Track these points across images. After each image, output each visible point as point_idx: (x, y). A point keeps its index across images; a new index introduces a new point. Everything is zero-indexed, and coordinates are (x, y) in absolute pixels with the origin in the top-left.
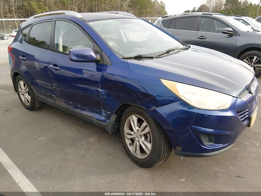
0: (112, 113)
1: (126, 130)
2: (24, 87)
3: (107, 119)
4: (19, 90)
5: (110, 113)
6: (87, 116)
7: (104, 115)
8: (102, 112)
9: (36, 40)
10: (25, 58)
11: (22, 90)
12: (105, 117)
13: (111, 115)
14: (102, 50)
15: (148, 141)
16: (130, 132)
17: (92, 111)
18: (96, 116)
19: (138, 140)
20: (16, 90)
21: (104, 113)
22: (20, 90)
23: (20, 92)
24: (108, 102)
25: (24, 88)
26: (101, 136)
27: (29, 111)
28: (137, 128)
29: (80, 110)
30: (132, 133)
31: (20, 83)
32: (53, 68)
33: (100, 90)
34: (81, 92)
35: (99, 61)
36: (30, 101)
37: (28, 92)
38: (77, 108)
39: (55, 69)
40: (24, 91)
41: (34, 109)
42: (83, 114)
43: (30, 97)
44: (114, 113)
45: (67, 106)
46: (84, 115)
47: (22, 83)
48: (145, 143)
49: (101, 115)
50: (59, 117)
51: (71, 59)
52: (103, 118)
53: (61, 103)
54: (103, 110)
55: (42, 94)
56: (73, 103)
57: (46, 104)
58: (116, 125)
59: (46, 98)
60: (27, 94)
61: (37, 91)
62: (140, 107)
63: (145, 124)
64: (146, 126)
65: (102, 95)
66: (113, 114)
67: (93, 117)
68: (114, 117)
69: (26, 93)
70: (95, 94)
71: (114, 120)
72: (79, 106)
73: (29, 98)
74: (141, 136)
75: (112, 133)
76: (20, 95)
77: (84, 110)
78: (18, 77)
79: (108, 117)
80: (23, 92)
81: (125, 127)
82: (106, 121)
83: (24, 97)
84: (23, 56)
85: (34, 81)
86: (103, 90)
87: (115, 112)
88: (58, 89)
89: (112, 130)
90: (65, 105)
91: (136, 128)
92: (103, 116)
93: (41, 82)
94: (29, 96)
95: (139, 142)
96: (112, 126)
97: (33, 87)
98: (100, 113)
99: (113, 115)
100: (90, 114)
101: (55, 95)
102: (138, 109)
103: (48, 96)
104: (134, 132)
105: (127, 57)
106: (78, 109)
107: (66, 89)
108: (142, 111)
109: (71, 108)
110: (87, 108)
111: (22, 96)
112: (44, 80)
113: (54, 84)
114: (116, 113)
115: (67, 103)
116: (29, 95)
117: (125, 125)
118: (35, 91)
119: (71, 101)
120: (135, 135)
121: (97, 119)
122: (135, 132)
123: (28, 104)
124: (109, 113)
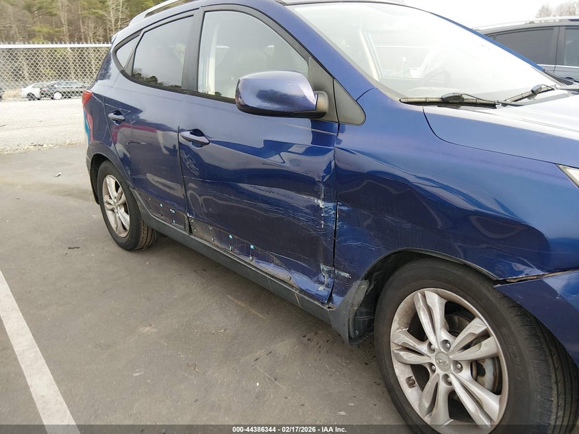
0: (354, 277)
1: (399, 334)
2: (117, 191)
3: (337, 294)
4: (105, 200)
5: (347, 275)
6: (273, 277)
7: (327, 280)
8: (319, 271)
9: (159, 82)
10: (121, 117)
11: (111, 198)
12: (327, 286)
13: (349, 282)
14: (334, 78)
15: (487, 385)
16: (412, 342)
17: (289, 266)
18: (299, 280)
19: (446, 376)
20: (98, 199)
21: (326, 276)
22: (106, 198)
23: (105, 204)
24: (346, 242)
25: (116, 194)
26: (309, 336)
27: (124, 253)
28: (444, 335)
29: (254, 260)
30: (423, 348)
31: (108, 182)
32: (190, 140)
33: (321, 204)
34: (261, 209)
35: (323, 114)
36: (128, 228)
37: (124, 204)
38: (248, 252)
39: (194, 142)
40: (114, 202)
41: (138, 248)
42: (262, 271)
43: (128, 217)
44: (363, 275)
45: (219, 245)
46: (266, 273)
47: (111, 181)
48: (475, 389)
49: (315, 279)
50: (195, 271)
51: (242, 105)
52: (321, 288)
53: (206, 236)
54: (322, 267)
55: (157, 210)
56: (236, 237)
57: (165, 236)
58: (361, 314)
59: (168, 219)
60: (123, 209)
61: (146, 202)
62: (466, 266)
63: (478, 325)
64: (485, 335)
65: (325, 219)
66: (358, 279)
67: (292, 282)
68: (359, 290)
69: (119, 205)
70: (302, 216)
71: (360, 297)
72: (252, 247)
73: (126, 219)
74: (456, 362)
75: (350, 337)
76: (107, 211)
77: (267, 260)
78: (104, 165)
79: (340, 288)
80: (112, 203)
81: (395, 325)
82: (330, 299)
83: (115, 217)
84: (118, 113)
85: (141, 177)
86: (331, 205)
87: (366, 272)
88: (200, 199)
89: (351, 330)
90: (216, 243)
91: (437, 333)
92: (322, 283)
93: (157, 179)
94: (125, 215)
95: (450, 384)
96: (352, 316)
97: (136, 193)
98: (313, 273)
99: (359, 282)
100: (281, 273)
101: (193, 215)
102: (454, 272)
103: (172, 217)
104: (430, 344)
105: (416, 100)
106: (249, 256)
107: (221, 199)
108: (471, 279)
109: (231, 252)
110: (276, 256)
111: (109, 214)
112: (164, 173)
113: (191, 185)
114: (368, 277)
115: (222, 238)
116: (126, 211)
117: (396, 317)
118: (141, 202)
119: (231, 234)
120: (433, 355)
121: (302, 291)
122: (435, 346)
123: (124, 235)
124: (343, 274)
